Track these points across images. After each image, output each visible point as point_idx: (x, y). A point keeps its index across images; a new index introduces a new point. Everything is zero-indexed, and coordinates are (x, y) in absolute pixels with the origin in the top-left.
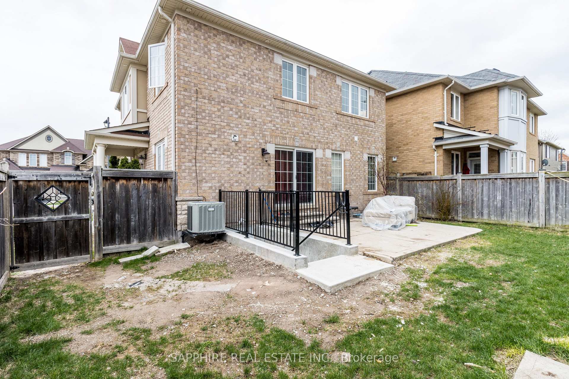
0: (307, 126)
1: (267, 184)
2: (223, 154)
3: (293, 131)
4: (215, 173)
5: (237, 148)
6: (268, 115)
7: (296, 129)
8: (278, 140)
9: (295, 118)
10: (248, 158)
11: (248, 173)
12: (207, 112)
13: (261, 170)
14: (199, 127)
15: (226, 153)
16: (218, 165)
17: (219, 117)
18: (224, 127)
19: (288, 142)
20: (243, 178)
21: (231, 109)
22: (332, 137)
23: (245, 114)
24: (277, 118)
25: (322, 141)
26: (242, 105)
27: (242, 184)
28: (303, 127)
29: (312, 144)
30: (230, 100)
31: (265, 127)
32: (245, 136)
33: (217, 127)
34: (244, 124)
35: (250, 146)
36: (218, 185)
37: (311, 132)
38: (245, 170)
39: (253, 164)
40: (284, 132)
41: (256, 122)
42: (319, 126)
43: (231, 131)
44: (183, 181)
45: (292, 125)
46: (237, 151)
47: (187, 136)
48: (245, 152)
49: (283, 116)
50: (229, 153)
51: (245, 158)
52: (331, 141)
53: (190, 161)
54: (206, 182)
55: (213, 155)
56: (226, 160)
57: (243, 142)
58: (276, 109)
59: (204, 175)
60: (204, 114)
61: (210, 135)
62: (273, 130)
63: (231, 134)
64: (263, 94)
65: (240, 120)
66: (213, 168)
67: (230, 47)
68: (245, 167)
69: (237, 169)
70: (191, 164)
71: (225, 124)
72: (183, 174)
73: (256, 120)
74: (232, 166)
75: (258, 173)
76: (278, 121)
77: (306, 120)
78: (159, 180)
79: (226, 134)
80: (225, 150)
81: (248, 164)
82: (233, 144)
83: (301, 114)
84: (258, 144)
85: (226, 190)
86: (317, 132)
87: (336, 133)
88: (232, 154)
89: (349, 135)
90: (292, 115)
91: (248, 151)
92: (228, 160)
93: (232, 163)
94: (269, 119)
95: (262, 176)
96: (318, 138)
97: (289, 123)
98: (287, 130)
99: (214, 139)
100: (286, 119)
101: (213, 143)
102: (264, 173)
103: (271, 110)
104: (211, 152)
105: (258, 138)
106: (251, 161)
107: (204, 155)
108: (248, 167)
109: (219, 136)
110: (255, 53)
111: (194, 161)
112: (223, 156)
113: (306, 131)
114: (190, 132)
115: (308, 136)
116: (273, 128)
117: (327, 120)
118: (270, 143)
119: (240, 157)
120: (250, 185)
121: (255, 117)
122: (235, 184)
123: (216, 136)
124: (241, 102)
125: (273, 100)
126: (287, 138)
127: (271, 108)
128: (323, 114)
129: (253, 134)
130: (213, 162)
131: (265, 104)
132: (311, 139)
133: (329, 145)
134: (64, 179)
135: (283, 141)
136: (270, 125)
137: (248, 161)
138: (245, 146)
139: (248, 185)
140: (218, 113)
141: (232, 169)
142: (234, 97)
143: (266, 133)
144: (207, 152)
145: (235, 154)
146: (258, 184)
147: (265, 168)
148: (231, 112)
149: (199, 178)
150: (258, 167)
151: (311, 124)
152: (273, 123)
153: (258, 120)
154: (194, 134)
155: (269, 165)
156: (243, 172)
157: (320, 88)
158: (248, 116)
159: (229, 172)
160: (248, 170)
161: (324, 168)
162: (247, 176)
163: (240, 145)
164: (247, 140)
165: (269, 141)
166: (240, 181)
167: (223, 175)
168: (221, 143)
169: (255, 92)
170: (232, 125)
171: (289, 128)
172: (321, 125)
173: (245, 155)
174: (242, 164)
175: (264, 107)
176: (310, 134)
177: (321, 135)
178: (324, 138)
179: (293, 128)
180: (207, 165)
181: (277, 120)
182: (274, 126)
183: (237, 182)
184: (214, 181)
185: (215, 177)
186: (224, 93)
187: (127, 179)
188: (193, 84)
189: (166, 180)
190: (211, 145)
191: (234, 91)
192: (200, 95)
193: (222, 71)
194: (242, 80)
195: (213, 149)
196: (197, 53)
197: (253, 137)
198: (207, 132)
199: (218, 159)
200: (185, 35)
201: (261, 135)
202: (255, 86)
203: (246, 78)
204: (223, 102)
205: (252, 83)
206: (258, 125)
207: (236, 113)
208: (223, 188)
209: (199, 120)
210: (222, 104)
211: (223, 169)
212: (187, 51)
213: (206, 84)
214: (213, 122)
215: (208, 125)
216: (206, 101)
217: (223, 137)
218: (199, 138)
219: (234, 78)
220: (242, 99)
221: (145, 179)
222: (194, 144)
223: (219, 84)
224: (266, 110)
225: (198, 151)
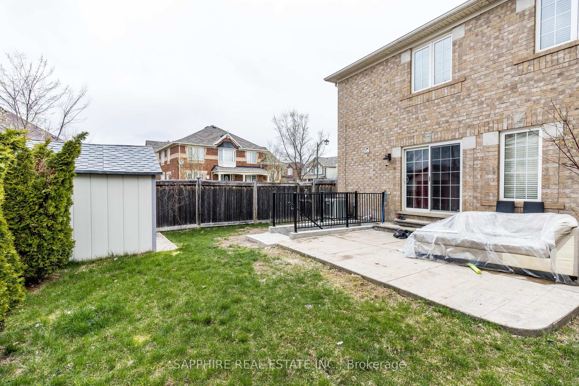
0: (445, 112)
1: (392, 187)
2: (360, 165)
3: (423, 126)
4: (355, 179)
5: (369, 158)
6: (395, 120)
7: (427, 122)
8: (405, 142)
9: (427, 110)
10: (376, 165)
11: (377, 177)
12: (351, 137)
13: (387, 174)
15: (361, 163)
16: (356, 173)
17: (357, 138)
18: (360, 144)
19: (415, 140)
20: (373, 182)
21: (365, 129)
22: (502, 110)
23: (374, 128)
24: (404, 119)
25: (475, 123)
26: (372, 122)
28: (439, 116)
29: (453, 134)
30: (364, 122)
31: (392, 133)
32: (375, 147)
33: (357, 145)
34: (374, 137)
35: (378, 154)
36: (357, 188)
37: (452, 117)
38: (374, 175)
39: (380, 169)
40: (412, 131)
41: (383, 132)
42: (470, 103)
43: (365, 146)
45: (422, 120)
46: (368, 161)
47: (342, 157)
48: (374, 160)
49: (410, 114)
50: (363, 163)
51: (374, 165)
52: (498, 118)
54: (350, 186)
55: (354, 167)
56: (362, 168)
57: (373, 153)
58: (402, 110)
59: (349, 181)
60: (349, 139)
61: (352, 153)
62: (399, 133)
63: (364, 148)
64: (389, 103)
65: (371, 135)
66: (354, 176)
67: (365, 80)
68: (374, 172)
69: (368, 175)
70: (343, 174)
71: (361, 142)
72: (340, 181)
73: (383, 130)
74: (365, 173)
75: (385, 177)
76: (405, 121)
77: (444, 105)
78: (331, 184)
79: (361, 149)
81: (377, 170)
82: (366, 155)
83: (436, 101)
84: (385, 150)
85: (361, 192)
86: (465, 114)
87: (512, 100)
88: (365, 164)
89: (560, 89)
90: (422, 108)
91: (376, 159)
92: (363, 168)
93: (365, 171)
94: (396, 123)
95: (388, 180)
96: (467, 121)
97: (418, 119)
98: (415, 128)
99: (354, 155)
100: (414, 116)
101: (354, 157)
102: (390, 177)
103: (397, 114)
104: (353, 164)
105: (385, 145)
106: (379, 167)
107: (350, 167)
108: (376, 173)
109: (357, 152)
110: (383, 70)
111: (344, 172)
112: (359, 166)
113: (443, 119)
114: (343, 153)
115: (447, 124)
116: (400, 131)
117: (488, 87)
118: (395, 147)
119: (370, 165)
120: (378, 188)
121: (382, 127)
122: (367, 187)
123: (355, 152)
124: (372, 119)
125: (400, 103)
126: (415, 137)
127: (397, 112)
128: (479, 82)
129: (381, 143)
130: (354, 171)
131: (391, 111)
132: (452, 127)
133: (491, 125)
134: (308, 185)
135: (410, 142)
136: (396, 129)
137: (377, 167)
138: (374, 155)
139: (376, 187)
140: (357, 135)
141: (365, 176)
142: (367, 118)
143: (392, 138)
144: (351, 165)
145: (367, 163)
146: (384, 187)
147: (391, 171)
148: (365, 131)
149: (347, 183)
150: (385, 172)
151: (454, 107)
152: (399, 126)
153: (385, 129)
154: (345, 154)
155: (395, 168)
156: (373, 178)
157: (471, 48)
158: (377, 128)
159: (363, 178)
160: (376, 175)
161: (479, 162)
162: (376, 180)
163: (370, 155)
164: (376, 149)
165: (394, 145)
166: (370, 185)
167: (359, 180)
168: (358, 157)
169: (383, 105)
170: (365, 141)
171: (417, 124)
172: (473, 101)
173: (374, 162)
174: (372, 170)
175: (391, 114)
176: (450, 121)
177: (473, 116)
178: (481, 118)
179: (423, 123)
180: (351, 174)
181: (403, 122)
182: (401, 128)
183: (368, 185)
184: (354, 185)
185: (355, 182)
186: (360, 119)
187: (322, 185)
188: (344, 122)
189: (335, 184)
190: (353, 159)
191: (367, 113)
192: (347, 128)
193: (359, 103)
194: (373, 101)
195: (354, 162)
196: (347, 100)
197: (381, 146)
198: (351, 151)
199: (356, 169)
200: (341, 93)
201: (387, 142)
202: (383, 100)
203: (376, 97)
204: (360, 125)
205: (381, 98)
206: (385, 134)
207: (368, 130)
208: (359, 190)
209: (347, 144)
210: (359, 127)
211: (360, 176)
212: (342, 102)
213: (351, 118)
214: (354, 143)
215: (351, 146)
216: (351, 130)
217: (359, 152)
218: (347, 156)
219: (367, 102)
220: (372, 116)
221: (327, 184)
222: (345, 161)
223: (357, 113)
224: (392, 116)
225: (347, 165)
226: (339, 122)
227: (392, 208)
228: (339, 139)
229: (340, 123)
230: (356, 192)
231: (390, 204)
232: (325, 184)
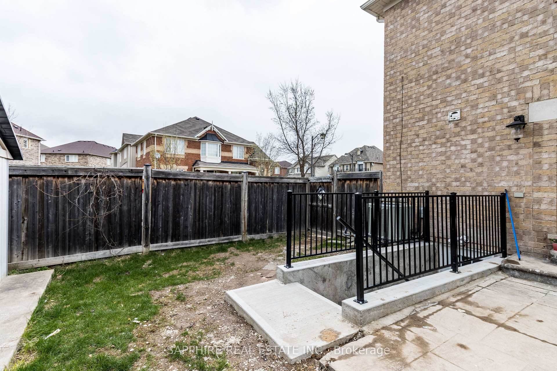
2: (435, 143)
4: (422, 170)
5: (458, 129)
10: (480, 140)
11: (481, 165)
12: (414, 96)
14: (405, 119)
15: (439, 141)
16: (427, 159)
17: (429, 96)
18: (435, 107)
20: (470, 174)
21: (449, 77)
23: (475, 72)
26: (468, 61)
27: (468, 184)
30: (446, 65)
31: (526, 73)
32: (476, 106)
33: (427, 109)
34: (472, 88)
35: (486, 119)
36: (427, 184)
38: (474, 160)
39: (491, 149)
41: (499, 75)
43: (448, 108)
44: (388, 181)
46: (457, 135)
47: (392, 133)
48: (473, 132)
50: (444, 140)
51: (474, 141)
53: (395, 159)
54: (412, 181)
55: (421, 148)
56: (440, 150)
57: (470, 118)
59: (409, 173)
60: (410, 101)
61: (417, 124)
63: (447, 112)
64: (519, 14)
65: (465, 86)
66: (421, 164)
68: (474, 156)
69: (457, 161)
70: (395, 162)
71: (439, 102)
72: (389, 174)
74: (448, 158)
75: (505, 164)
78: (370, 180)
79: (439, 115)
80: (437, 138)
81: (481, 150)
82: (452, 125)
84: (505, 111)
85: (439, 193)
88: (448, 141)
91: (480, 130)
92: (443, 149)
93: (449, 153)
94: (541, 52)
95: (515, 169)
99: (423, 127)
101: (422, 131)
102: (522, 163)
104: (418, 144)
105: (506, 100)
106: (487, 145)
107: (410, 149)
108: (480, 155)
109: (429, 121)
111: (398, 158)
112: (434, 146)
114: (395, 127)
118: (538, 100)
119: (464, 143)
120: (485, 184)
123: (425, 122)
124: (467, 56)
125: (554, 6)
129: (494, 97)
130: (421, 156)
131: (526, 29)
134: (324, 181)
137: (481, 145)
138: (474, 123)
140: (429, 92)
141: (449, 162)
143: (527, 84)
144: (414, 145)
145: (454, 140)
147: (525, 151)
148: (449, 81)
149: (404, 177)
150: (506, 152)
154: (399, 128)
155: (536, 145)
156: (470, 165)
158: (480, 71)
159: (443, 167)
160: (480, 160)
162: (479, 170)
163: (463, 124)
164: (479, 111)
165: (537, 97)
166: (463, 179)
167: (434, 171)
168: (431, 129)
169: (499, 24)
170: (449, 99)
173: (473, 136)
174: (468, 151)
175: (524, 35)
180: (413, 161)
183: (457, 180)
184: (421, 180)
185: (422, 175)
186: (437, 61)
187: (351, 180)
188: (398, 74)
189: (376, 180)
190: (418, 136)
191: (453, 48)
192: (406, 82)
193: (434, 33)
194: (469, 22)
195: (421, 140)
196: (404, 35)
197: (494, 103)
198: (414, 120)
199: (426, 151)
200: (392, 27)
201: (513, 93)
202: (500, 12)
203: (479, 12)
204: (436, 73)
205: (493, 11)
206: (505, 79)
207: (458, 78)
208: (434, 189)
209: (405, 111)
210: (434, 77)
211: (435, 163)
212: (393, 41)
213: (414, 63)
214: (422, 106)
215: (414, 112)
216: (413, 84)
217: (434, 120)
218: (404, 130)
219: (454, 29)
220: (469, 51)
221: (361, 179)
222: (399, 140)
223: (429, 53)
224: (529, 39)
225: (403, 146)
226: (386, 75)
227: (528, 225)
228: (386, 104)
229: (388, 77)
230: (427, 192)
231: (522, 217)
232: (357, 180)
